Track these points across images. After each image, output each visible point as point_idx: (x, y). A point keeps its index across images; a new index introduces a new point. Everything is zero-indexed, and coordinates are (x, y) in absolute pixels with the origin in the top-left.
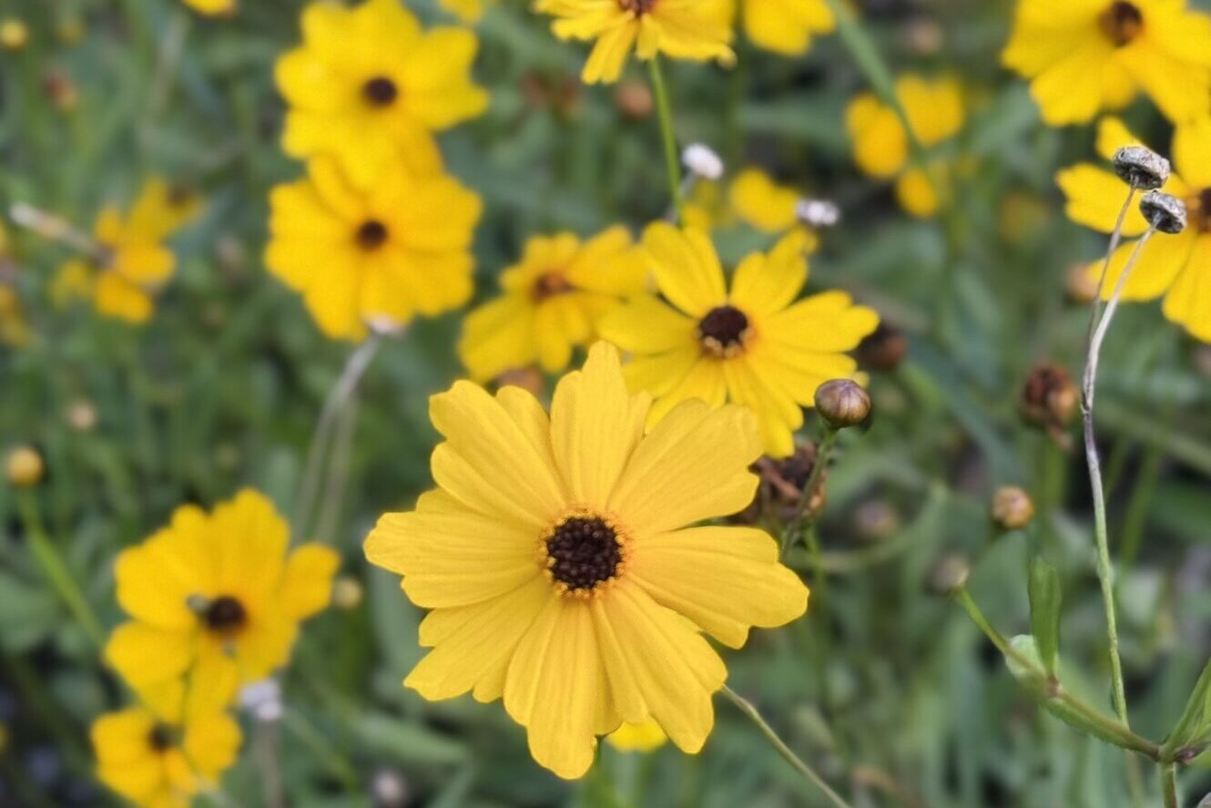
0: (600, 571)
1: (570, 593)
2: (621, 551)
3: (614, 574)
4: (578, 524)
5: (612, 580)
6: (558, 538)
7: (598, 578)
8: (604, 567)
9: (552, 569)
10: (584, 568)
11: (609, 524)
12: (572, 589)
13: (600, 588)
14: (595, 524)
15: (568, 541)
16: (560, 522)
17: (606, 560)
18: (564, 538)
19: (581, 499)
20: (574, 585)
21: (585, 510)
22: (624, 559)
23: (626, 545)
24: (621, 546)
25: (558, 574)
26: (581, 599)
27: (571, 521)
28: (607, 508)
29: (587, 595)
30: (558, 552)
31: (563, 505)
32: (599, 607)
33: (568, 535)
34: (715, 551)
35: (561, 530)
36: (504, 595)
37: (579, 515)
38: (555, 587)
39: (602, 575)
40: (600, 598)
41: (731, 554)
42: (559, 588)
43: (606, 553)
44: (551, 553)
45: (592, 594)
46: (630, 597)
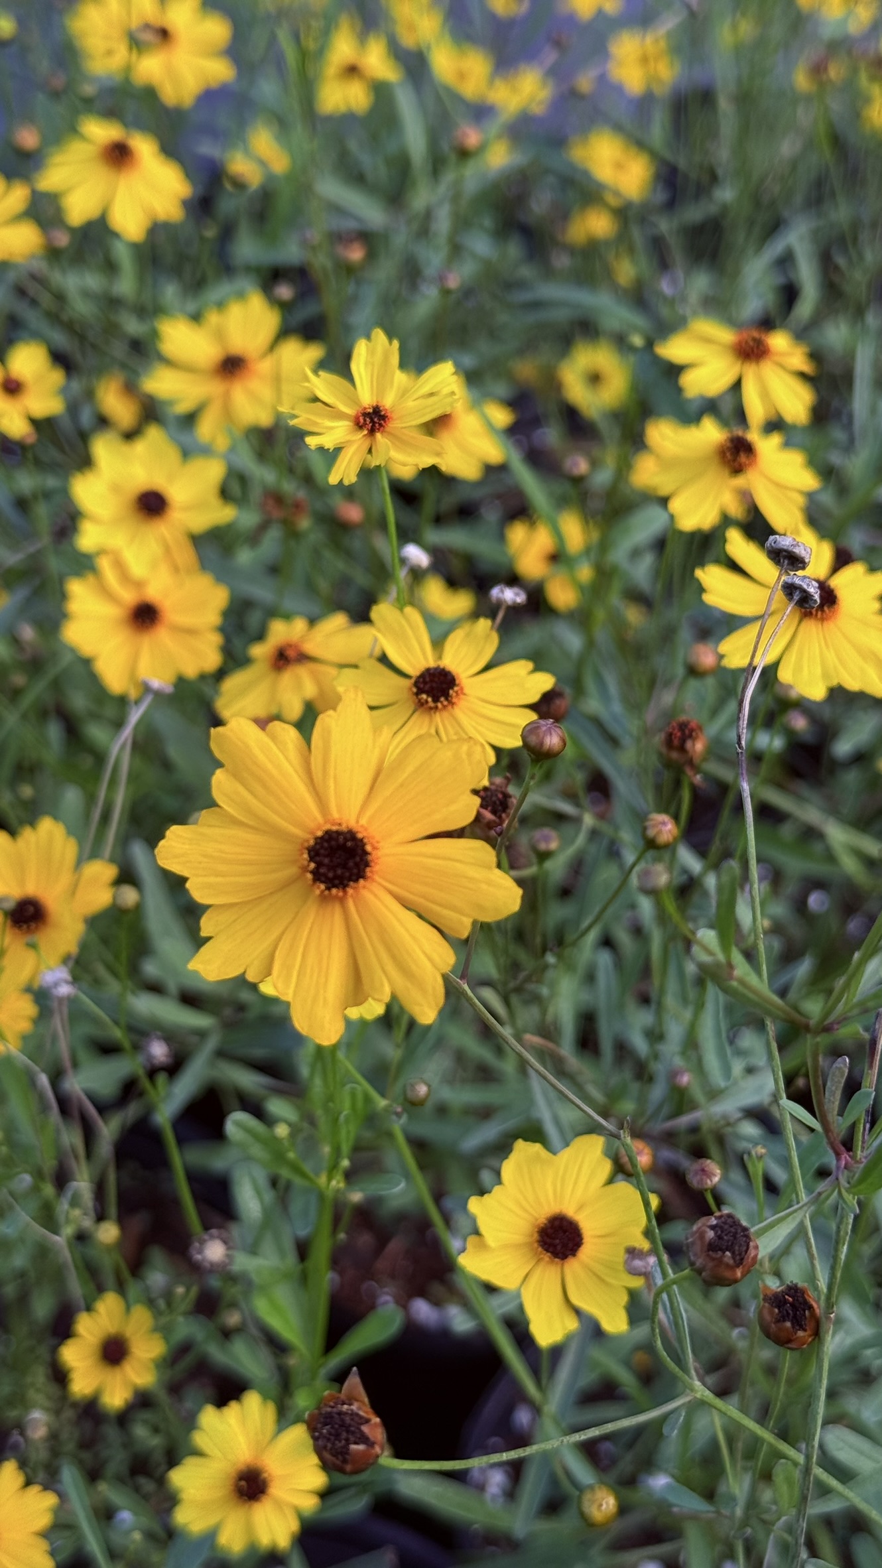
0: (351, 875)
1: (327, 892)
2: (369, 858)
3: (364, 877)
4: (335, 835)
5: (361, 881)
6: (318, 847)
7: (350, 880)
8: (355, 871)
9: (311, 872)
10: (339, 872)
11: (360, 836)
12: (328, 889)
13: (352, 888)
14: (348, 836)
15: (326, 849)
16: (320, 834)
17: (357, 865)
18: (322, 847)
19: (335, 815)
20: (330, 885)
21: (340, 824)
22: (372, 864)
23: (374, 853)
24: (369, 854)
25: (318, 876)
26: (336, 897)
27: (328, 834)
28: (357, 822)
29: (341, 894)
30: (318, 859)
31: (320, 819)
32: (350, 904)
33: (326, 845)
34: (444, 858)
35: (320, 841)
36: (271, 893)
37: (334, 828)
38: (315, 887)
39: (354, 878)
40: (352, 896)
41: (457, 861)
42: (319, 888)
43: (358, 859)
44: (311, 859)
45: (345, 892)
46: (375, 895)
